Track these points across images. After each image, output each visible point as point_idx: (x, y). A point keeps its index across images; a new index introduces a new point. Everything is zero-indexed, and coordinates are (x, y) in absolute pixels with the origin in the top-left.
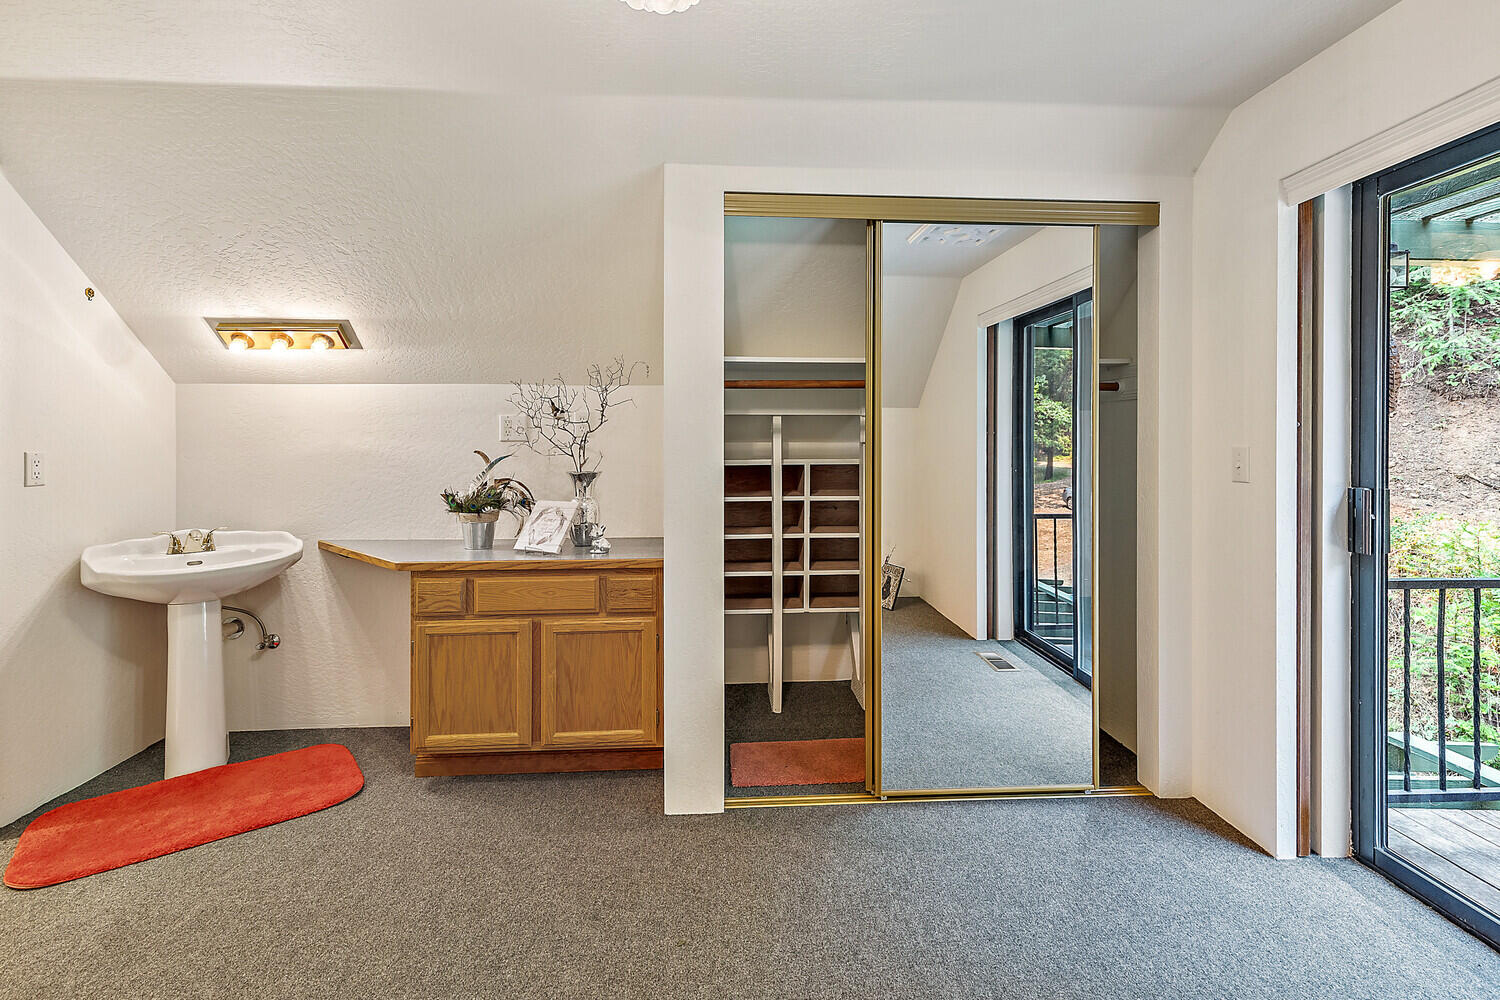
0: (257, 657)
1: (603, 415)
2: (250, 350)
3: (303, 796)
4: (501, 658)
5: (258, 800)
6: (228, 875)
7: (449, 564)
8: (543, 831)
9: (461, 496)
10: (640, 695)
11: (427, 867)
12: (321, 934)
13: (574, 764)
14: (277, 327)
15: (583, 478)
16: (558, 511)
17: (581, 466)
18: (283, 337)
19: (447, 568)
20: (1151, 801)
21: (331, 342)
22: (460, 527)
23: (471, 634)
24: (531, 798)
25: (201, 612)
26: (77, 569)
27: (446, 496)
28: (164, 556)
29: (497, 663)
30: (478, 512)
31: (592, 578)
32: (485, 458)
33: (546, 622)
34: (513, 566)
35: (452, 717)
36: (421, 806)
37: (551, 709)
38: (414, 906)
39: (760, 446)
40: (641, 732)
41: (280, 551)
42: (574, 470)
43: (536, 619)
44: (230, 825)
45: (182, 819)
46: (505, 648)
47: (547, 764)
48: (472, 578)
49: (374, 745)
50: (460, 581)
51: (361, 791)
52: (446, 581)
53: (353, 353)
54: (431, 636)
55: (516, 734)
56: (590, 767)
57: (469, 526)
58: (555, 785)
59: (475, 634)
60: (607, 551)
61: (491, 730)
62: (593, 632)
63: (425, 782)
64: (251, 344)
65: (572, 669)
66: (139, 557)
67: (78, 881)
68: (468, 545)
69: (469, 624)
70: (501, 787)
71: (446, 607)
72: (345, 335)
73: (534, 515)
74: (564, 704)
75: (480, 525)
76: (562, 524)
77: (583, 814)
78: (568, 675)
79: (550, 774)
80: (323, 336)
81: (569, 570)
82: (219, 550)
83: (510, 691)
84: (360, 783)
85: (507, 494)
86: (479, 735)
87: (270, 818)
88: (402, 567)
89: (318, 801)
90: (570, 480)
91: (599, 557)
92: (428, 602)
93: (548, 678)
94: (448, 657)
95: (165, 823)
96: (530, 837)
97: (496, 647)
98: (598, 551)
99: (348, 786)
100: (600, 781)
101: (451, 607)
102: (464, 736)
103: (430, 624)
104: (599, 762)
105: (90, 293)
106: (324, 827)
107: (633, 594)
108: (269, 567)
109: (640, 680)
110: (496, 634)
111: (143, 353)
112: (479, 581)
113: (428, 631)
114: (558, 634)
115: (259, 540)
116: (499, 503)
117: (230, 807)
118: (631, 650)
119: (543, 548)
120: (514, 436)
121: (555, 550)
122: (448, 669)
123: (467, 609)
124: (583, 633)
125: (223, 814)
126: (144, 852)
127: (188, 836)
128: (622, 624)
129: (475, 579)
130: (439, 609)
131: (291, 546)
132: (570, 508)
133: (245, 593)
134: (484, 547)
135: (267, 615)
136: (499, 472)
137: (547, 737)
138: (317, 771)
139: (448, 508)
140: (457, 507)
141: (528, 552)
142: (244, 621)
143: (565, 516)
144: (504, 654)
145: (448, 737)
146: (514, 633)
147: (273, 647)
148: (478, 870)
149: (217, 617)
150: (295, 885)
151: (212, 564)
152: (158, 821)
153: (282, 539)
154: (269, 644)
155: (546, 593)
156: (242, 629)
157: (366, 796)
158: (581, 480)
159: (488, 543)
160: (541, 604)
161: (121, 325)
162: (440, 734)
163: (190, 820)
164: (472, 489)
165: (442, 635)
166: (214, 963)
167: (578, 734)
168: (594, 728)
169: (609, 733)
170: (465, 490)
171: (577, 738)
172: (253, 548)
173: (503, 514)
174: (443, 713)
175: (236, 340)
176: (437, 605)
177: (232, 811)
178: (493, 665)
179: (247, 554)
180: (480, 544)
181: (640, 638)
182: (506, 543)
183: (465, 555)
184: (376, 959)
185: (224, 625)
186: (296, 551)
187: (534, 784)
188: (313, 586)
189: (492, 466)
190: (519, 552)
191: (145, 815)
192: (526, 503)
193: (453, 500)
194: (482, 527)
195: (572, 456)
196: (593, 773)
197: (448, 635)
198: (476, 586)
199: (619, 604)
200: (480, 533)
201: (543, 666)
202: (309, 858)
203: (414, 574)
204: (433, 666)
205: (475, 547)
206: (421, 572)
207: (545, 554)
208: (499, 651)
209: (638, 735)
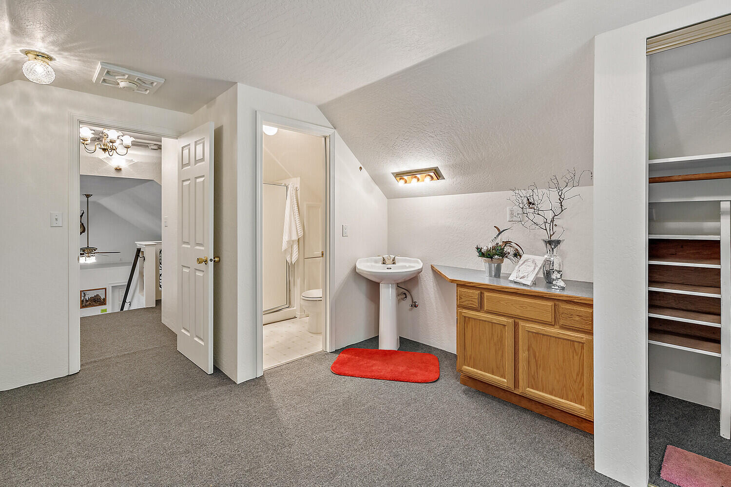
0: (411, 310)
1: (561, 206)
2: (406, 184)
3: (415, 374)
4: (498, 337)
5: (401, 369)
6: (382, 396)
7: (472, 283)
8: (512, 441)
9: (484, 249)
10: (583, 385)
11: (450, 431)
12: (401, 439)
13: (541, 410)
14: (413, 173)
15: (553, 244)
16: (533, 261)
17: (551, 236)
18: (416, 177)
19: (471, 285)
21: (432, 178)
22: (483, 264)
23: (483, 320)
24: (511, 419)
25: (389, 288)
26: (355, 267)
27: (478, 248)
28: (380, 265)
29: (496, 339)
30: (491, 258)
31: (550, 304)
32: (498, 229)
33: (522, 323)
34: (503, 288)
35: (474, 360)
36: (458, 399)
37: (524, 372)
38: (439, 447)
39: (710, 225)
40: (584, 408)
41: (414, 267)
42: (547, 238)
43: (517, 320)
44: (389, 376)
45: (377, 366)
46: (499, 332)
47: (525, 404)
48: (483, 292)
49: (449, 361)
50: (478, 292)
51: (437, 380)
52: (471, 291)
53: (441, 182)
54: (465, 317)
55: (506, 381)
56: (551, 416)
57: (487, 265)
58: (528, 417)
59: (485, 321)
60: (563, 289)
62: (551, 336)
63: (464, 387)
64: (406, 182)
65: (537, 354)
66: (373, 264)
67: (346, 377)
68: (487, 274)
69: (482, 315)
70: (498, 406)
71: (471, 304)
72: (437, 174)
73: (521, 262)
74: (533, 373)
75: (493, 264)
76: (535, 269)
77: (539, 442)
78: (535, 357)
79: (525, 410)
80: (429, 175)
81: (535, 296)
82: (397, 265)
83: (502, 356)
84: (437, 377)
85: (507, 249)
87: (402, 378)
88: (453, 281)
89: (419, 378)
90: (543, 244)
91: (558, 292)
92: (463, 300)
93: (523, 355)
94: (473, 329)
95: (372, 366)
96: (504, 440)
97: (495, 331)
98: (557, 288)
99: (433, 376)
100: (556, 427)
101: (474, 304)
102: (479, 372)
103: (464, 311)
104: (556, 415)
105: (361, 168)
106: (418, 391)
107: (577, 318)
108: (412, 272)
109: (582, 374)
110: (495, 323)
111: (377, 188)
112: (486, 294)
113: (463, 314)
114: (529, 331)
115: (410, 261)
116: (503, 255)
117: (392, 368)
118: (577, 354)
119: (522, 281)
120: (515, 219)
121: (529, 283)
122: (472, 335)
123: (480, 308)
124: (544, 335)
125: (389, 370)
126: (364, 374)
127: (376, 374)
128: (569, 335)
129: (485, 292)
130: (468, 304)
131: (418, 266)
132: (540, 260)
133: (405, 282)
134: (495, 276)
135: (414, 293)
136: (504, 237)
137: (522, 388)
138: (424, 364)
139: (478, 254)
140: (482, 254)
141: (515, 282)
142: (407, 294)
143: (537, 264)
144: (499, 335)
145: (472, 369)
146: (504, 325)
147: (416, 307)
148: (472, 445)
149: (394, 291)
150: (400, 412)
151: (395, 269)
152: (371, 364)
153: (418, 262)
154: (414, 305)
155: (522, 307)
156: (406, 297)
157: (438, 384)
158: (550, 244)
159: (498, 274)
160: (517, 312)
161: (370, 179)
162: (469, 367)
163: (380, 368)
164: (490, 246)
165: (469, 318)
166: (367, 429)
167: (541, 393)
168: (551, 394)
170: (487, 246)
171: (540, 395)
172: (407, 265)
173: (505, 260)
174: (470, 358)
175: (401, 180)
176: (466, 302)
177: (391, 370)
178: (494, 340)
179: (405, 267)
180: (493, 274)
181: (582, 348)
182: (505, 275)
183: (484, 279)
184: (416, 464)
185: (398, 295)
186: (420, 268)
187: (515, 412)
188: (428, 283)
189: (500, 233)
190: (511, 281)
191: (368, 361)
192: (517, 255)
193: (480, 251)
194: (494, 266)
195: (546, 229)
196: (553, 420)
197: (472, 318)
198: (485, 296)
199: (568, 323)
200: (493, 269)
201: (520, 348)
202: (408, 402)
203: (458, 285)
204: (466, 332)
205: (490, 276)
206: (461, 285)
207: (524, 285)
208: (496, 333)
209: (581, 409)
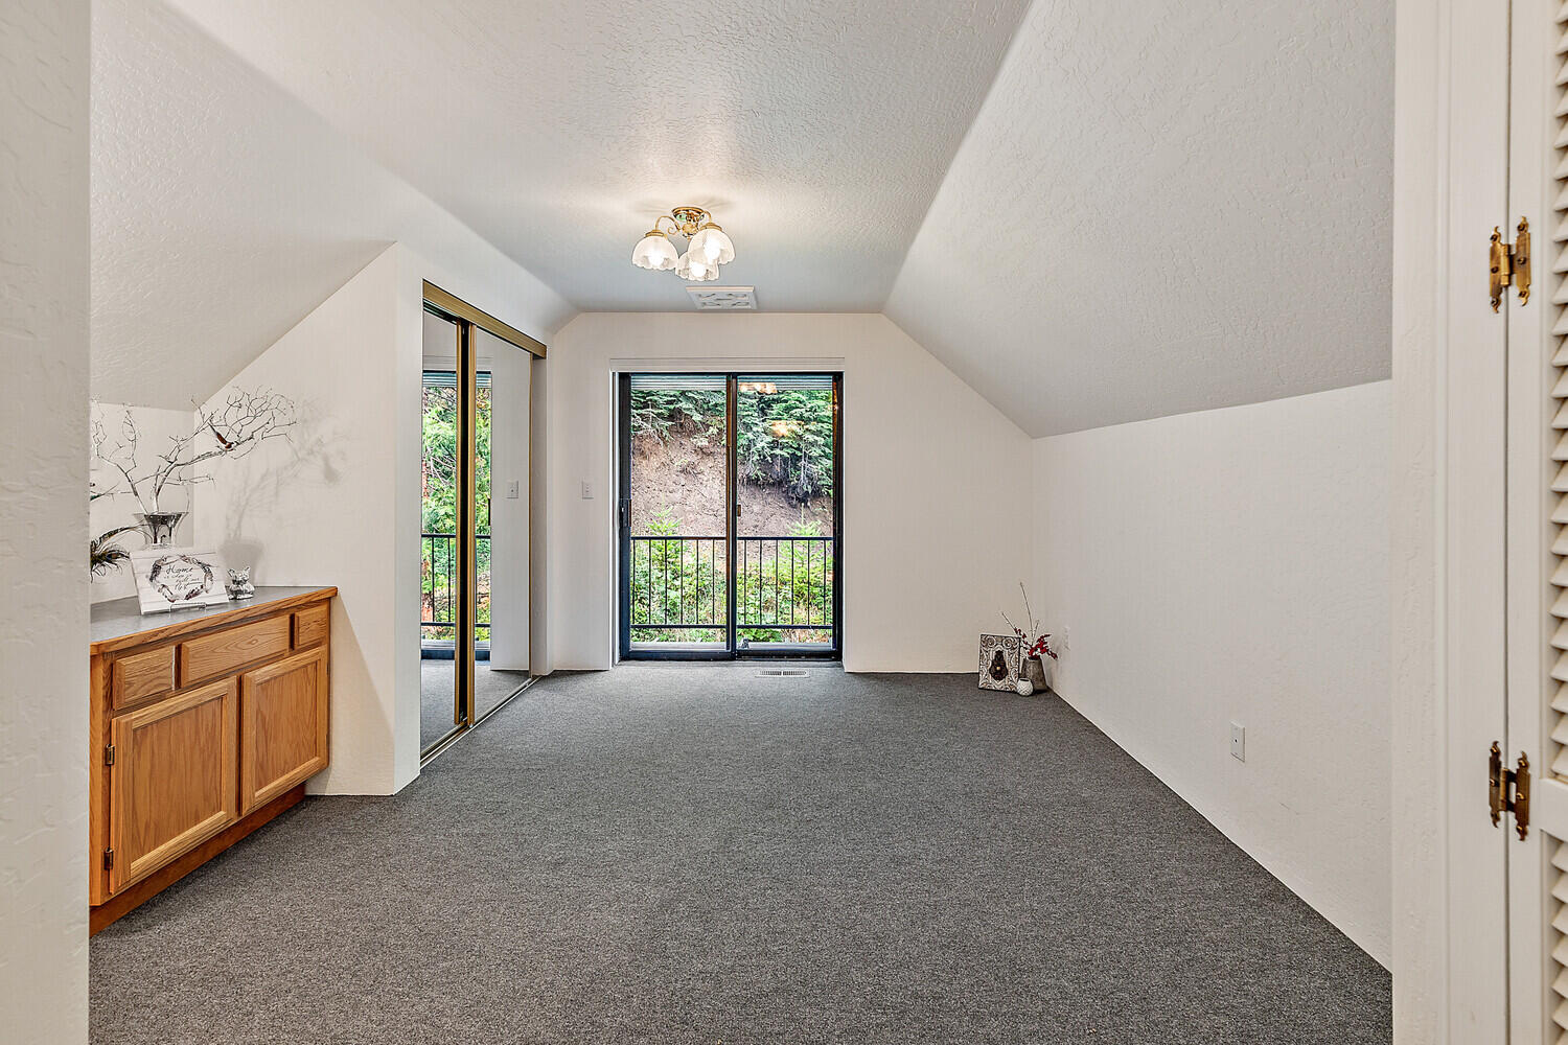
4: (207, 732)
7: (163, 631)
10: (316, 723)
19: (160, 636)
20: (543, 678)
23: (178, 712)
29: (203, 740)
31: (285, 617)
33: (249, 673)
35: (155, 827)
37: (253, 768)
40: (317, 759)
43: (242, 673)
46: (211, 719)
48: (181, 644)
50: (171, 650)
52: (157, 653)
54: (136, 730)
55: (222, 812)
59: (183, 710)
61: (197, 820)
62: (285, 674)
65: (267, 719)
69: (178, 700)
71: (156, 686)
73: (144, 568)
74: (261, 759)
78: (264, 726)
81: (269, 613)
83: (216, 764)
86: (186, 832)
94: (153, 753)
97: (202, 721)
101: (161, 685)
102: (172, 842)
103: (135, 715)
107: (314, 626)
109: (316, 709)
112: (191, 644)
113: (135, 725)
114: (258, 684)
118: (309, 682)
123: (176, 683)
124: (276, 677)
128: (306, 658)
129: (187, 644)
130: (149, 691)
137: (248, 802)
144: (210, 726)
146: (219, 698)
155: (250, 643)
160: (239, 658)
162: (143, 856)
165: (145, 727)
167: (272, 785)
169: (295, 771)
171: (273, 788)
174: (147, 826)
178: (199, 743)
181: (316, 668)
197: (151, 724)
198: (189, 651)
199: (304, 639)
208: (204, 723)
